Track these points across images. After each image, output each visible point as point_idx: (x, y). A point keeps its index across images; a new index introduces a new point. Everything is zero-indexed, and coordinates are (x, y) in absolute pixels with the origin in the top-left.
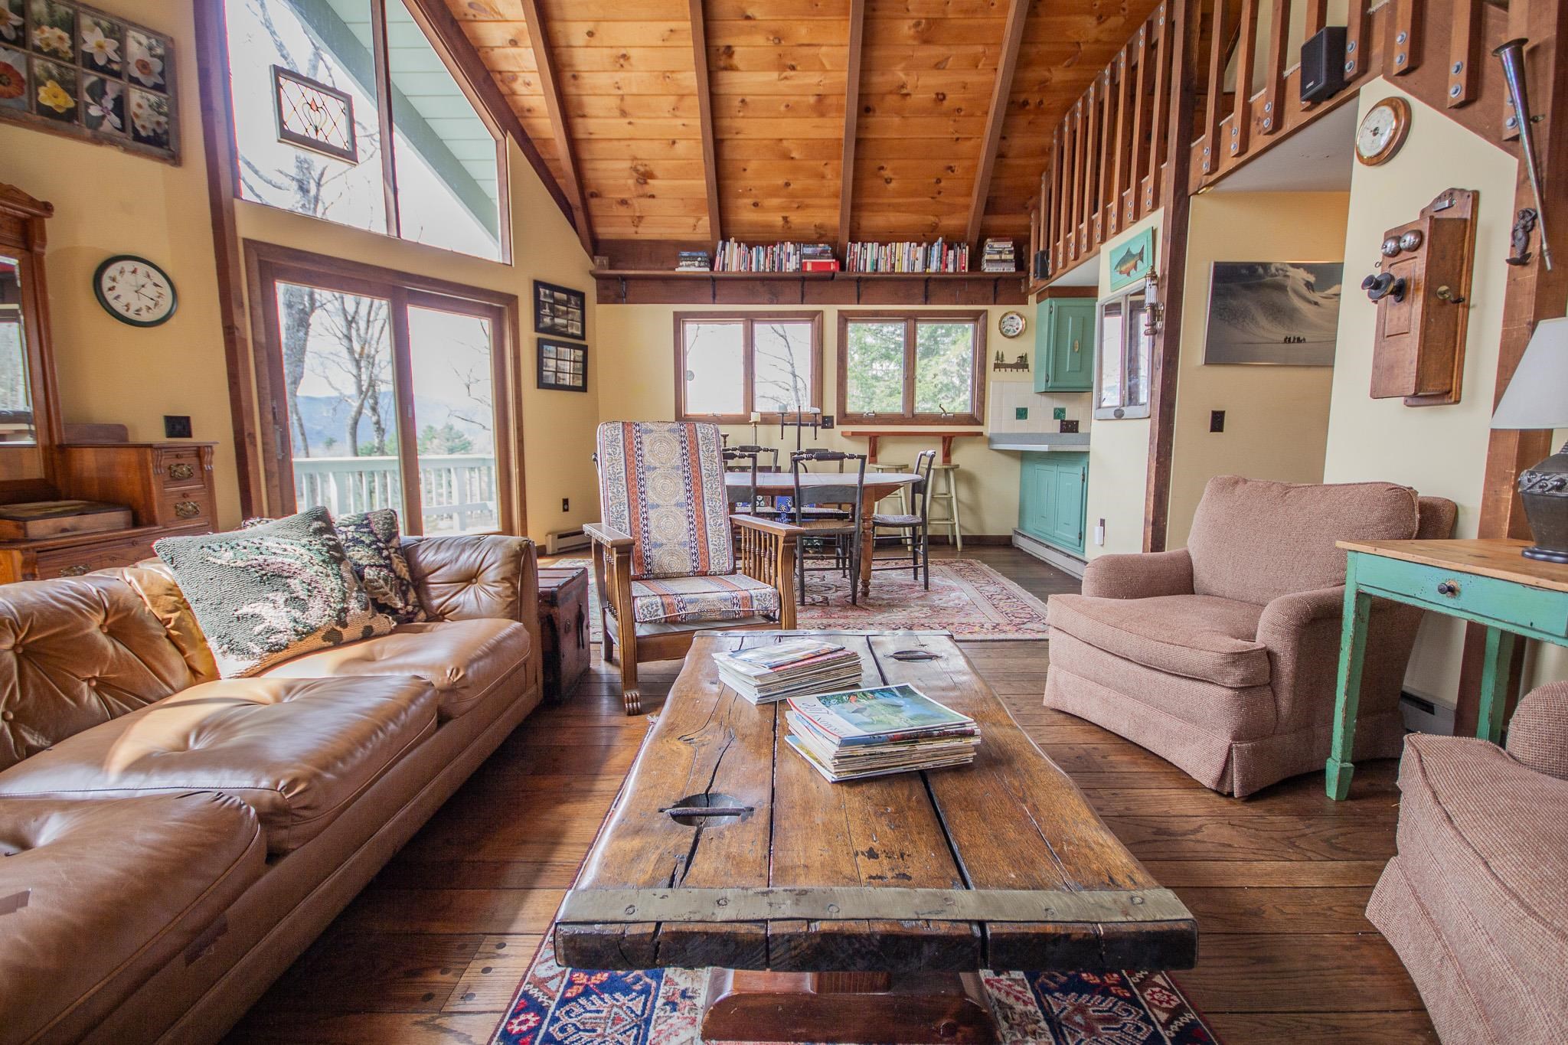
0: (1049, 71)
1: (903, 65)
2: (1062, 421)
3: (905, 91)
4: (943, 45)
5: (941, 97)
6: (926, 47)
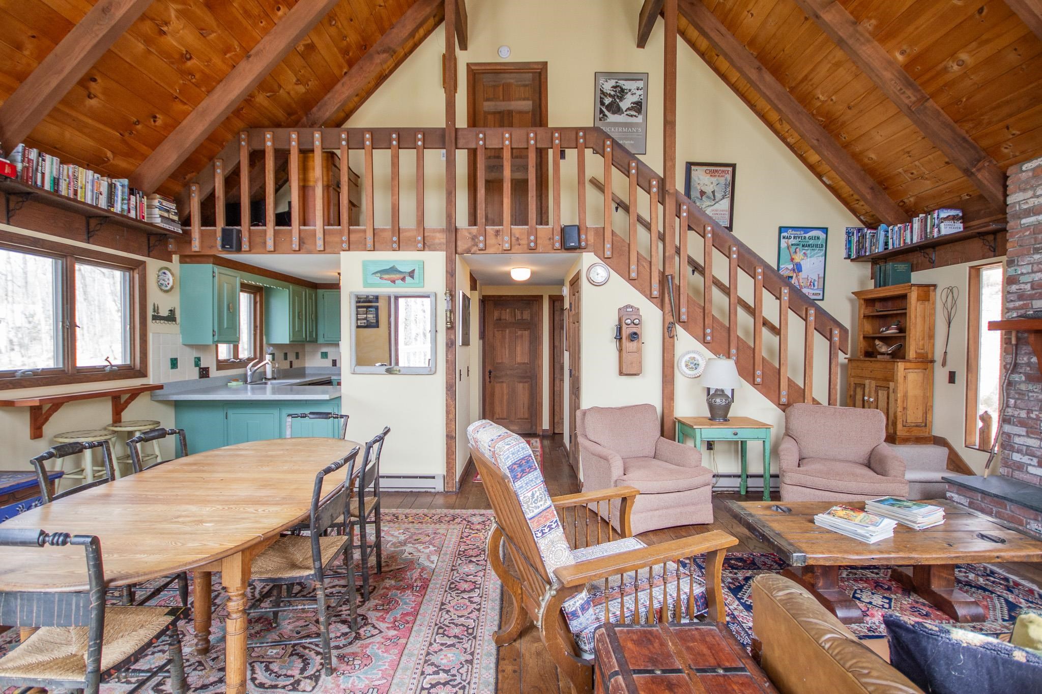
0: (259, 92)
1: (180, 7)
2: (200, 368)
3: (165, 29)
4: (216, 20)
5: (186, 57)
6: (205, 9)
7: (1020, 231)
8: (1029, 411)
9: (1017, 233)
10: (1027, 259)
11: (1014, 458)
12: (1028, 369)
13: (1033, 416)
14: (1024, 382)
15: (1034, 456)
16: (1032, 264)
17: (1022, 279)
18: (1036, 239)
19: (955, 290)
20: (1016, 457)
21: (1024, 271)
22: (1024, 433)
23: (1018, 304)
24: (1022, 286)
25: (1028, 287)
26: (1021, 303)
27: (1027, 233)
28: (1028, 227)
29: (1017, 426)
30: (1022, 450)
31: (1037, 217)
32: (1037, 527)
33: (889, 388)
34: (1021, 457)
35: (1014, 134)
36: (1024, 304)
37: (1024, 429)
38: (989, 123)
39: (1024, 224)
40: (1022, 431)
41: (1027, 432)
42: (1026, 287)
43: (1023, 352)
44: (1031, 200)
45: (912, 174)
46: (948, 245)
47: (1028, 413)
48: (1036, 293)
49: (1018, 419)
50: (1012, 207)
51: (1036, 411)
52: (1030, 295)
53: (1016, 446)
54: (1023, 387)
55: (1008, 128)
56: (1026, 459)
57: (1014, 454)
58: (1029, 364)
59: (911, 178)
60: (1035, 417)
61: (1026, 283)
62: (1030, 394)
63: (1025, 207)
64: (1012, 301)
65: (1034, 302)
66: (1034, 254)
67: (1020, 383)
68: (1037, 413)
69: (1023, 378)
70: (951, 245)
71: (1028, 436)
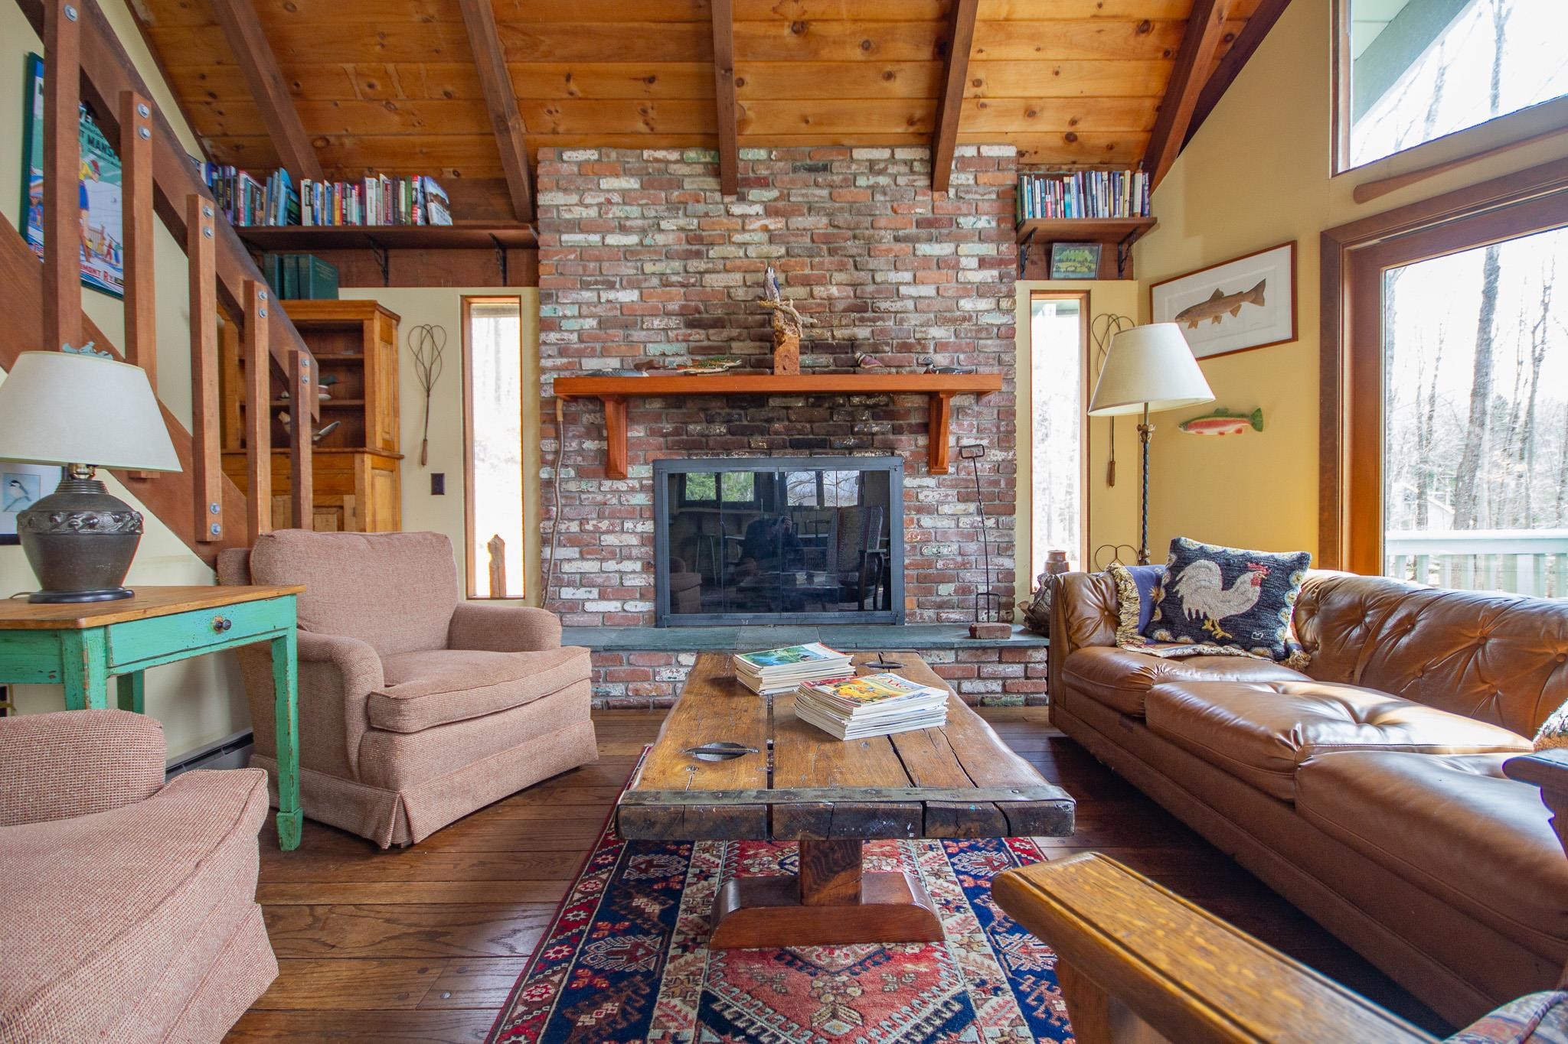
7: (561, 252)
8: (582, 522)
9: (557, 253)
10: (574, 296)
11: (563, 596)
12: (580, 459)
13: (589, 527)
14: (573, 479)
15: (594, 586)
16: (580, 305)
17: (565, 325)
18: (585, 268)
19: (438, 334)
20: (567, 593)
21: (569, 313)
22: (577, 556)
23: (560, 361)
24: (566, 335)
25: (574, 337)
26: (565, 360)
27: (572, 257)
28: (572, 248)
29: (565, 546)
30: (575, 581)
31: (586, 236)
32: (670, 675)
33: (342, 507)
34: (575, 591)
35: (571, 94)
36: (569, 363)
37: (577, 549)
38: (548, 55)
39: (567, 242)
40: (573, 552)
41: (581, 553)
42: (571, 337)
43: (570, 434)
44: (577, 208)
45: (371, 86)
46: (418, 252)
47: (581, 524)
48: (586, 348)
49: (566, 536)
50: (546, 212)
51: (593, 519)
52: (577, 349)
53: (566, 576)
54: (572, 486)
55: (568, 78)
56: (581, 594)
57: (563, 590)
58: (580, 451)
59: (364, 94)
60: (592, 529)
61: (572, 332)
62: (583, 496)
63: (568, 216)
64: (549, 356)
65: (584, 361)
66: (582, 289)
67: (568, 480)
68: (595, 522)
69: (572, 473)
70: (423, 251)
71: (582, 558)
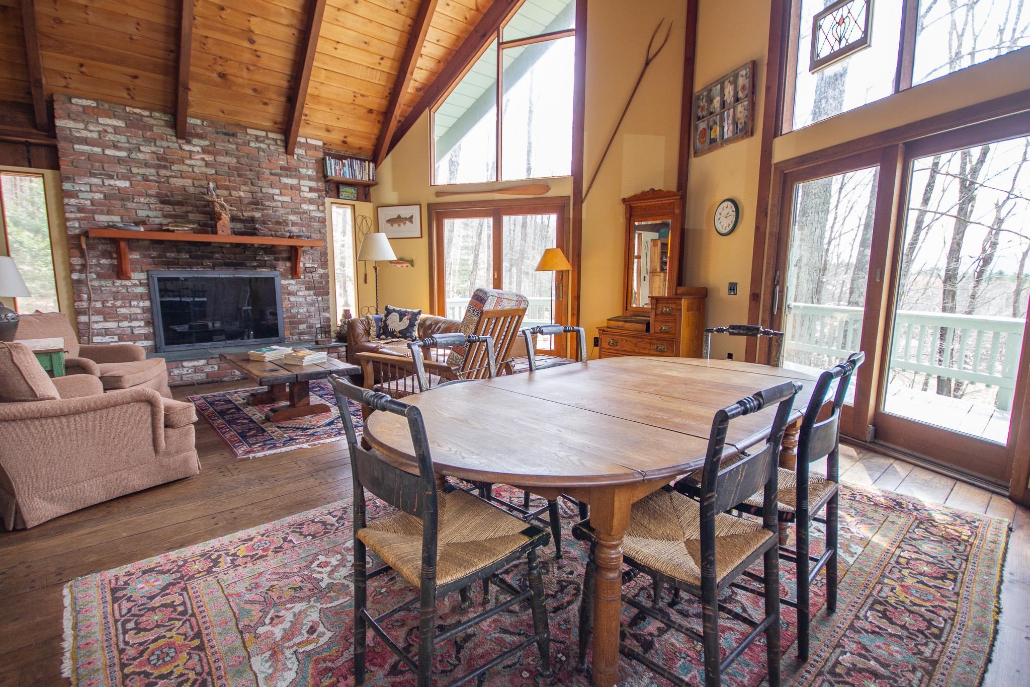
7: (74, 154)
9: (71, 155)
10: (86, 180)
12: (99, 269)
13: (109, 304)
14: (95, 279)
15: (115, 335)
16: (91, 185)
17: (81, 195)
18: (92, 165)
21: (83, 189)
22: (102, 320)
23: (79, 215)
24: (82, 201)
25: (88, 203)
26: (83, 215)
27: (83, 158)
28: (82, 153)
29: (93, 315)
30: (102, 333)
31: (91, 147)
35: (82, 72)
36: (86, 217)
37: (102, 316)
38: (70, 53)
39: (78, 149)
40: (100, 318)
41: (104, 318)
42: (86, 202)
43: (92, 255)
44: (83, 131)
47: (103, 303)
48: (97, 209)
49: (95, 309)
50: (62, 130)
51: (110, 300)
52: (90, 209)
53: (96, 331)
54: (95, 283)
55: (81, 65)
56: (106, 339)
58: (99, 265)
60: (111, 305)
61: (87, 199)
62: (103, 289)
63: (77, 135)
64: (72, 212)
65: (96, 216)
66: (91, 176)
67: (92, 280)
68: (112, 302)
69: (95, 276)
71: (105, 320)
